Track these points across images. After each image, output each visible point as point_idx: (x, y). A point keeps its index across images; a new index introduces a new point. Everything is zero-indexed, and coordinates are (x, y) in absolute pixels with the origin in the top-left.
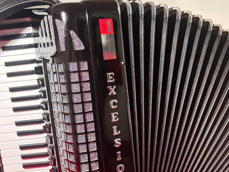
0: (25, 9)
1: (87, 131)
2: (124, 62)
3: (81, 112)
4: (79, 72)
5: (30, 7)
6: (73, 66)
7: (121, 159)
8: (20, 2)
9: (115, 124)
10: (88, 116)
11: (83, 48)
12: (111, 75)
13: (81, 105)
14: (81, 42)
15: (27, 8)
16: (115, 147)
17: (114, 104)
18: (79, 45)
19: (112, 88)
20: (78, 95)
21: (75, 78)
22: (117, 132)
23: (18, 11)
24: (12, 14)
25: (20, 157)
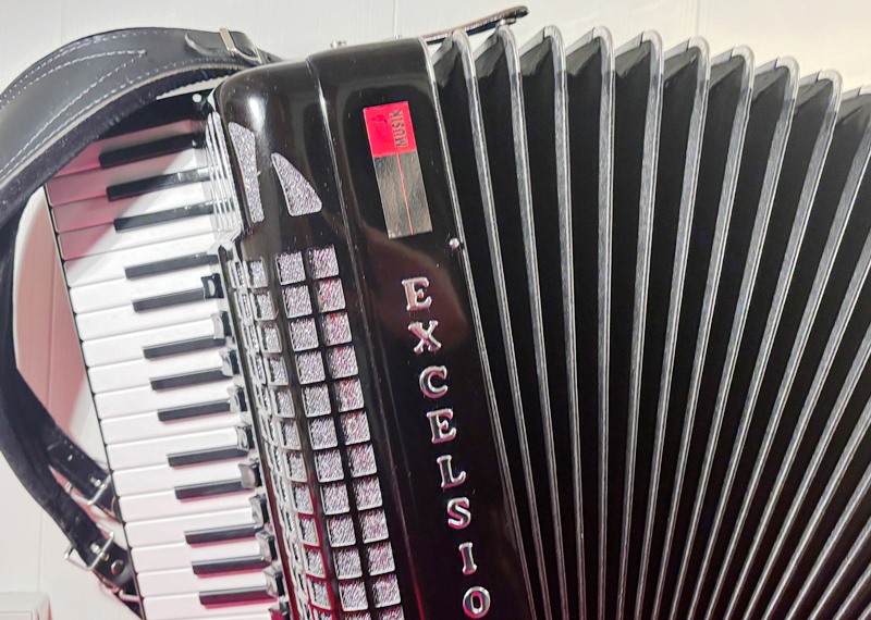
0: (158, 98)
1: (350, 474)
2: (463, 239)
3: (329, 412)
4: (311, 283)
5: (173, 89)
6: (291, 267)
7: (475, 567)
8: (140, 81)
9: (444, 448)
10: (353, 426)
11: (316, 206)
12: (418, 287)
13: (326, 390)
14: (311, 188)
15: (165, 96)
16: (451, 528)
17: (437, 381)
18: (303, 198)
19: (426, 327)
20: (313, 356)
21: (298, 303)
22: (455, 476)
23: (136, 107)
24: (117, 120)
25: (191, 570)
